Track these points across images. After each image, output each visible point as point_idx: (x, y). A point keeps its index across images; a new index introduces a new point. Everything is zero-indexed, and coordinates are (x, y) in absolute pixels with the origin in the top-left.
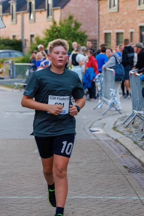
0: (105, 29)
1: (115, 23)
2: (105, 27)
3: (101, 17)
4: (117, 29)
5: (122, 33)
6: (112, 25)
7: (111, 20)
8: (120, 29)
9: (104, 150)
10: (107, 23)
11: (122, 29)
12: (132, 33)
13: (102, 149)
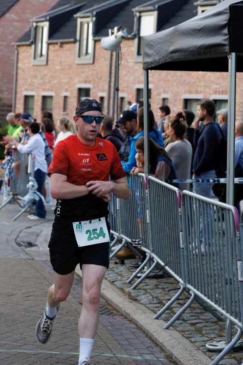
0: (26, 90)
1: (41, 81)
2: (26, 87)
3: (19, 71)
4: (44, 90)
5: (51, 97)
6: (36, 85)
7: (35, 76)
8: (48, 90)
9: (44, 276)
10: (29, 80)
11: (52, 90)
12: (66, 97)
13: (42, 275)
